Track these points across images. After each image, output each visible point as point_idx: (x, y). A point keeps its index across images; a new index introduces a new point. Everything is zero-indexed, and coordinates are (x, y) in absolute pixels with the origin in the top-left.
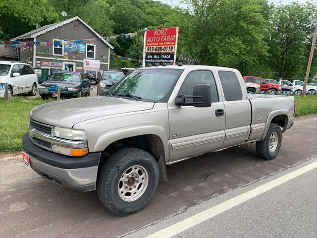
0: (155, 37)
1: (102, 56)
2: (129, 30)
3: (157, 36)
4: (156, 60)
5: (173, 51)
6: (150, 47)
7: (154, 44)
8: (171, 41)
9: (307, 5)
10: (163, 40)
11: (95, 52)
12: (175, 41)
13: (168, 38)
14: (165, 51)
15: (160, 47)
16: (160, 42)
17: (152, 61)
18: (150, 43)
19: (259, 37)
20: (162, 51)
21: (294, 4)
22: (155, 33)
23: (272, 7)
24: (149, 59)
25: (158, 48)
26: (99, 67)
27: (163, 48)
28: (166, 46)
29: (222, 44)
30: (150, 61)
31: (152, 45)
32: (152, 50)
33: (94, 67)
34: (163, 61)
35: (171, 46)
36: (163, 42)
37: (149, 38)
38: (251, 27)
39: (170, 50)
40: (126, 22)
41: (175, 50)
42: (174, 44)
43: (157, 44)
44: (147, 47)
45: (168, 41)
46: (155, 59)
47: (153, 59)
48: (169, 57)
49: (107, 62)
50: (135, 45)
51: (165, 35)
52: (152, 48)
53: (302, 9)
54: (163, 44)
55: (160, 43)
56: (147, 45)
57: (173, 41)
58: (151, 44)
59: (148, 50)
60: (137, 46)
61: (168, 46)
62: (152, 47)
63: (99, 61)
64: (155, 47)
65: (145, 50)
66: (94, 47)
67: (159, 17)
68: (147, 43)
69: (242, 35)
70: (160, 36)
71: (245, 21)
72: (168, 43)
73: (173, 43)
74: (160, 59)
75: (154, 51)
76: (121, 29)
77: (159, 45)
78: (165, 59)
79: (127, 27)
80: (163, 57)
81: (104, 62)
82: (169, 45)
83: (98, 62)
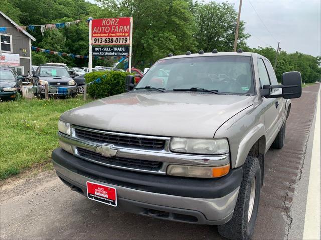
0: (104, 28)
1: (21, 50)
2: (40, 21)
3: (106, 26)
4: (107, 53)
5: (128, 43)
6: (97, 38)
7: (103, 35)
8: (125, 33)
9: (222, 5)
10: (114, 31)
11: (11, 44)
12: (129, 32)
13: (120, 29)
14: (118, 43)
15: (111, 38)
16: (110, 32)
17: (101, 54)
18: (97, 34)
19: (190, 33)
20: (114, 43)
21: (212, 4)
22: (104, 23)
23: (196, 5)
24: (97, 52)
25: (108, 40)
26: (19, 62)
27: (114, 40)
28: (119, 38)
29: (156, 39)
30: (98, 54)
31: (100, 37)
32: (100, 41)
33: (12, 62)
34: (116, 54)
35: (124, 38)
36: (114, 33)
37: (95, 28)
38: (182, 23)
39: (124, 42)
40: (34, 12)
41: (130, 42)
42: (129, 36)
43: (107, 35)
44: (94, 39)
45: (121, 33)
46: (105, 52)
47: (103, 51)
48: (123, 49)
49: (29, 57)
50: (49, 38)
51: (117, 26)
52: (100, 40)
53: (219, 9)
54: (114, 35)
55: (110, 35)
56: (93, 37)
57: (127, 32)
58: (99, 35)
59: (96, 42)
60: (51, 39)
61: (122, 38)
62: (100, 38)
63: (18, 55)
64: (104, 39)
65: (91, 41)
66: (9, 37)
67: (73, 8)
68: (93, 34)
69: (173, 30)
70: (111, 27)
71: (176, 17)
72: (121, 35)
73: (127, 35)
74: (112, 52)
75: (103, 43)
76: (29, 19)
77: (109, 36)
78: (119, 52)
79: (36, 17)
80: (116, 49)
81: (24, 56)
82: (122, 36)
83: (17, 57)
